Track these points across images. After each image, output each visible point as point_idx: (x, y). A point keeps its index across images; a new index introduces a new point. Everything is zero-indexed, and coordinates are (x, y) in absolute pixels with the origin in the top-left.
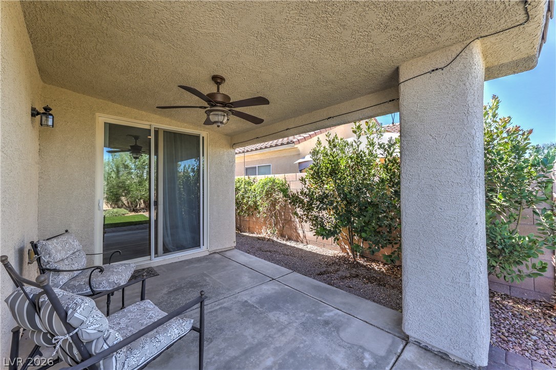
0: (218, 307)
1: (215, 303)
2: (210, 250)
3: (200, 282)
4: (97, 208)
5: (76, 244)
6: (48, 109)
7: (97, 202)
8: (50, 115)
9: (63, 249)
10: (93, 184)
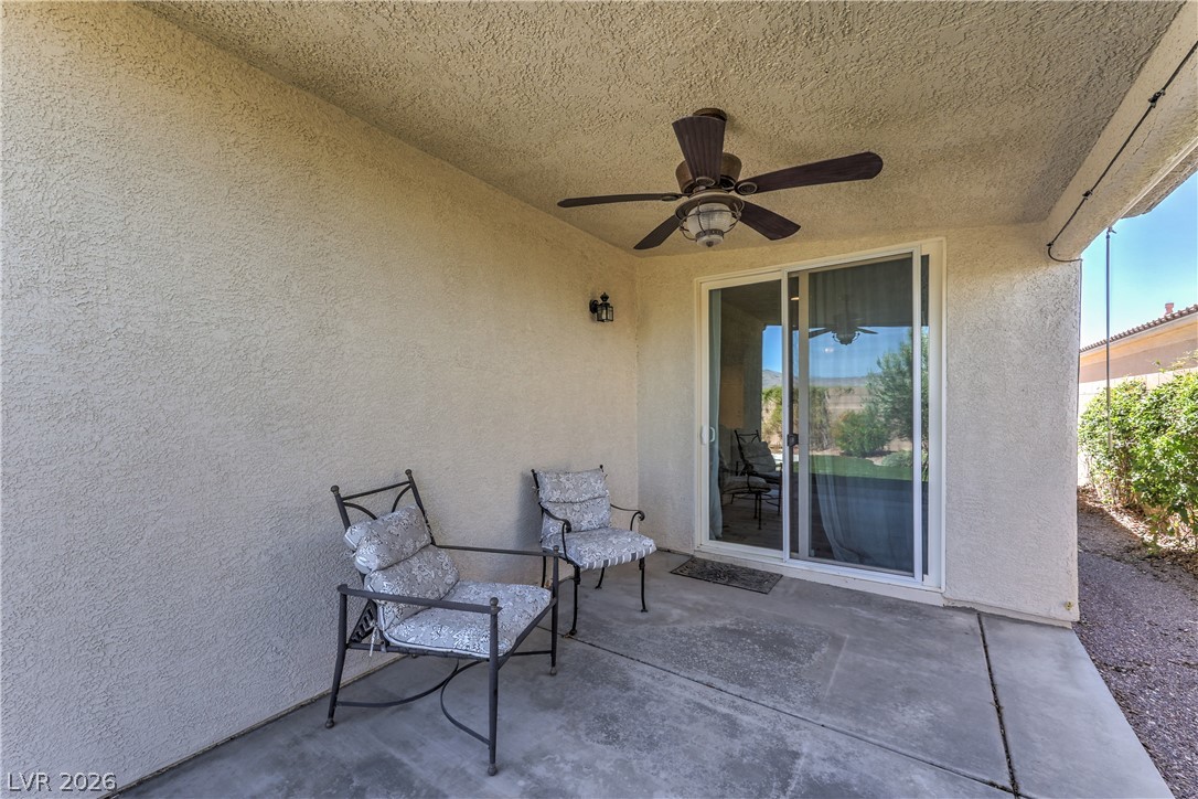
0: (724, 710)
1: (736, 699)
2: (947, 595)
3: (795, 647)
4: (697, 440)
5: (600, 485)
6: (605, 297)
7: (697, 431)
8: (607, 305)
9: (576, 488)
10: (691, 401)
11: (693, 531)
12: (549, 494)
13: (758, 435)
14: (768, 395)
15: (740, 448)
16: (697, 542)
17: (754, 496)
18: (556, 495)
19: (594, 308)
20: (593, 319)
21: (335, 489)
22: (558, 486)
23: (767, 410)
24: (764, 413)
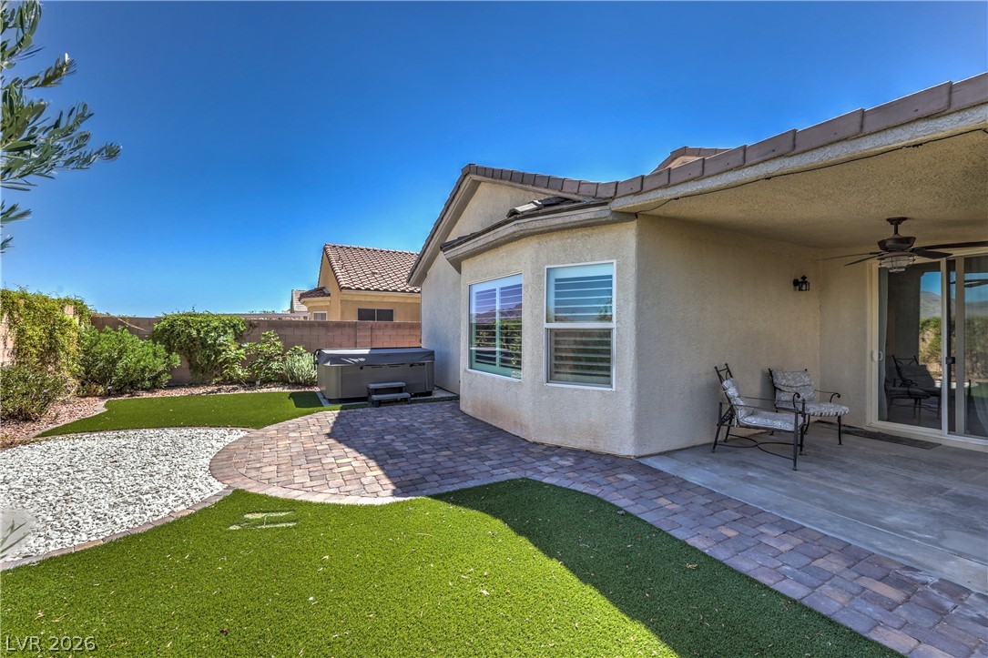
4: (869, 359)
5: (807, 379)
6: (804, 278)
7: (868, 353)
8: (806, 282)
9: (794, 379)
10: (864, 334)
11: (865, 414)
12: (780, 381)
13: (916, 359)
14: (924, 324)
15: (898, 368)
16: (868, 421)
17: (913, 401)
18: (784, 382)
19: (796, 283)
20: (795, 289)
21: (716, 368)
22: (784, 377)
23: (923, 340)
24: (921, 343)
